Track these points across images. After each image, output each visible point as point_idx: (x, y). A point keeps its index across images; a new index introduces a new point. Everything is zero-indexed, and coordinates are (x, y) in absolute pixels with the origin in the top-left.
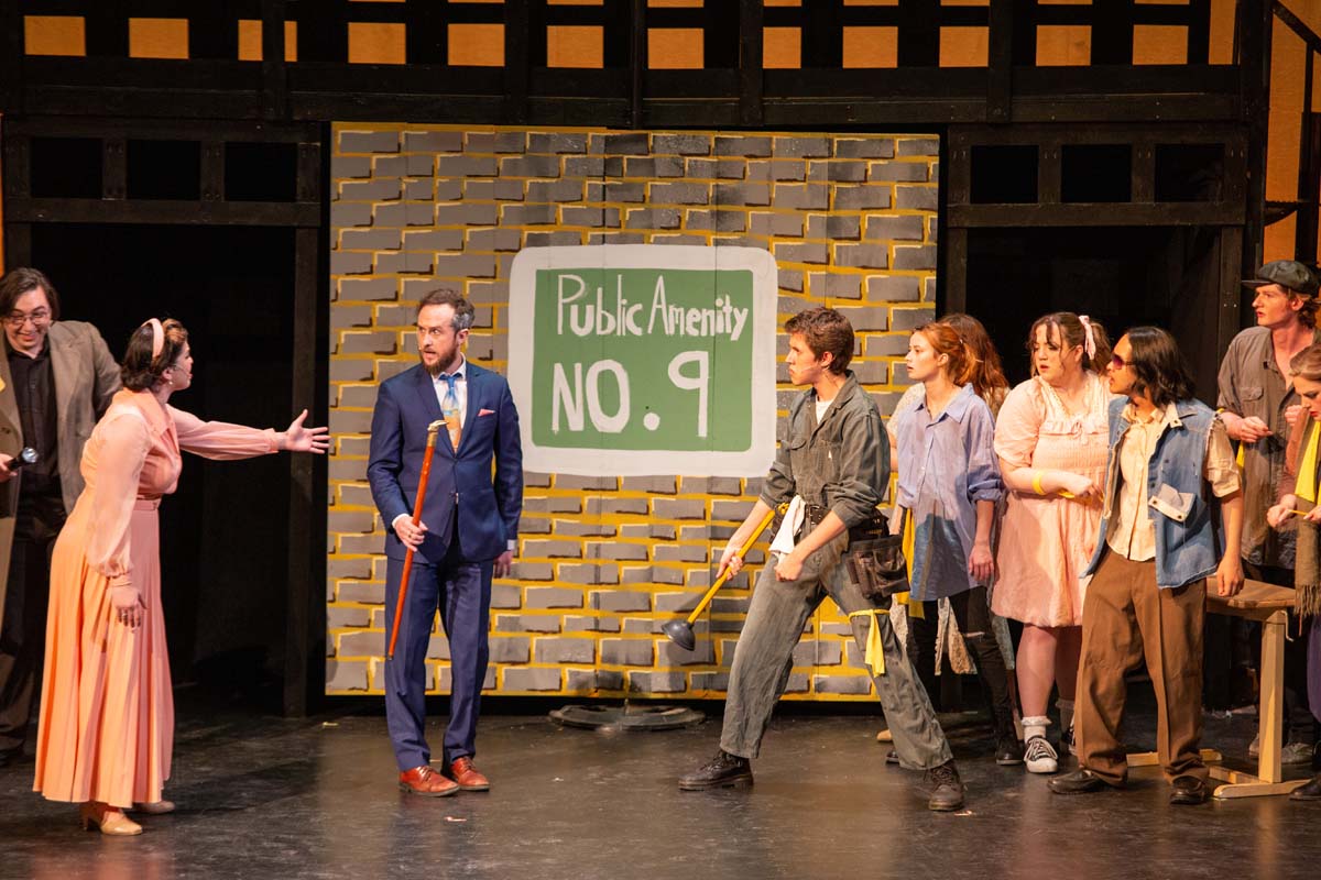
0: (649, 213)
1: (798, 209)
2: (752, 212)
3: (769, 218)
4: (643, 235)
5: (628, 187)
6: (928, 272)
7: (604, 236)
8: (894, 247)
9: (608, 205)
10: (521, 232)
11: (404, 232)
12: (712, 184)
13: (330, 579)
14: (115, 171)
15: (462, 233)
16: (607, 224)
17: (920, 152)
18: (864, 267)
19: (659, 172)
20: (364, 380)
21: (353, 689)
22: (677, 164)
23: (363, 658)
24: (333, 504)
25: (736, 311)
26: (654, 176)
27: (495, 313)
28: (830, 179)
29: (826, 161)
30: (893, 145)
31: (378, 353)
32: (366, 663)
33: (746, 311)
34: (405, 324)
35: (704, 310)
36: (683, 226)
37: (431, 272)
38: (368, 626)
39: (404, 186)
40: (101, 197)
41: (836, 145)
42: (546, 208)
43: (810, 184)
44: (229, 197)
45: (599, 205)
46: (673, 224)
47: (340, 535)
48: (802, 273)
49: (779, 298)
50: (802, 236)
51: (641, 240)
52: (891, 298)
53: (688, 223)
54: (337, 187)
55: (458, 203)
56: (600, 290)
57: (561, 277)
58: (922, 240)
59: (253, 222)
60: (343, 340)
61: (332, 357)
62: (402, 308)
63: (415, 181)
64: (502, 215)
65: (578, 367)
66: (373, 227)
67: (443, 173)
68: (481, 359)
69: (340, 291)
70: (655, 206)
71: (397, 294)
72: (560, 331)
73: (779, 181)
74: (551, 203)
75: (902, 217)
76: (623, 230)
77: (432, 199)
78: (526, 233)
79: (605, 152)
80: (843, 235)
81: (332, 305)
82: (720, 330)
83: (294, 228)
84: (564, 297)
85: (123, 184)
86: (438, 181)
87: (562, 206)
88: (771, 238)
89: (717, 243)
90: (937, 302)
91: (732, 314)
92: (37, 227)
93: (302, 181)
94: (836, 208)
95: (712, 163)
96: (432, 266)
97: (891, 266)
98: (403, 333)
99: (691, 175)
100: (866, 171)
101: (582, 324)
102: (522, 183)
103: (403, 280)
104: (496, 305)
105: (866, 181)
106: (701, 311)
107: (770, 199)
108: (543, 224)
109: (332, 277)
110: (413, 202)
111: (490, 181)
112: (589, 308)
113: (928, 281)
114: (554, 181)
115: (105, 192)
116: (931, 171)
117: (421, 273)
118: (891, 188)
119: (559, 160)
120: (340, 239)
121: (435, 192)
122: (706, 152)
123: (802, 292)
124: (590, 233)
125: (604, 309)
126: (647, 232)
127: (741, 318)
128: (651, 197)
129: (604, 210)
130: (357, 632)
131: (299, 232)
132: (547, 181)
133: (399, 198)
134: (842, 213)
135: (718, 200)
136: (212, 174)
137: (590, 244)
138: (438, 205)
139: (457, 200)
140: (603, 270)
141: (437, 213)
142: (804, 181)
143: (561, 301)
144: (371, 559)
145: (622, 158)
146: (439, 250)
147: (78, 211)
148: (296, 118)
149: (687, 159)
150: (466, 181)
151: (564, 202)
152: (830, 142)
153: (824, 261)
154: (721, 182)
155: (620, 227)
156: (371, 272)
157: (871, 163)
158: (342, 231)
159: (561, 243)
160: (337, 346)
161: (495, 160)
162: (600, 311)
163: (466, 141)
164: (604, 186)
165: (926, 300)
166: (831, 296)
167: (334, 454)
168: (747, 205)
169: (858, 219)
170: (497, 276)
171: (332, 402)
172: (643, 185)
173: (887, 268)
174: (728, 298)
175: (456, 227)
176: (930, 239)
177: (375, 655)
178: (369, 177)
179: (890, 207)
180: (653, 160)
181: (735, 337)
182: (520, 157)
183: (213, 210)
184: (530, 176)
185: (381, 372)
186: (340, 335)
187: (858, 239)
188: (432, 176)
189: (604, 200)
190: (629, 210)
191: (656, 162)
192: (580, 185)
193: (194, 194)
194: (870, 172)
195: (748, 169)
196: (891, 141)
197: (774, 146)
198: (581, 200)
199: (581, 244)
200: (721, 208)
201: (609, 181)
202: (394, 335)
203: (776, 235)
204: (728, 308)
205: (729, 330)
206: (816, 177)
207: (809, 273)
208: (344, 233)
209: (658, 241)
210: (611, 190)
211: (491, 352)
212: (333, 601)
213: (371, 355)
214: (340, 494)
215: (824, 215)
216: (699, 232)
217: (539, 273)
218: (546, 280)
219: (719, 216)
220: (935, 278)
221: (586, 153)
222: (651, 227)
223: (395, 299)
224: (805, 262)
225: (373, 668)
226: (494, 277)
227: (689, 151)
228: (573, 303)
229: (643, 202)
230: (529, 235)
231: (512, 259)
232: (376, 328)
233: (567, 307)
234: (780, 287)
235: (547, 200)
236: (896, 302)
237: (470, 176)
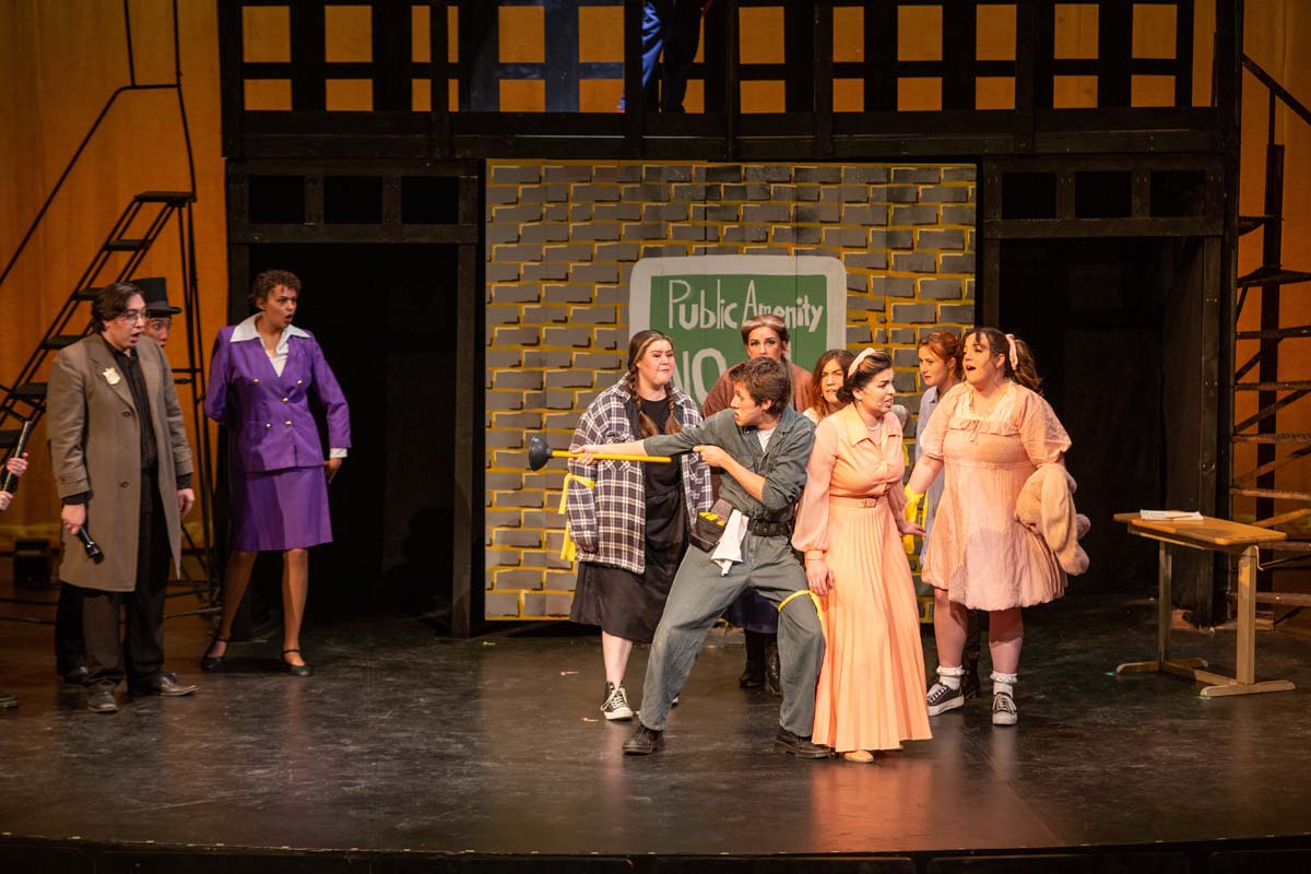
0: (742, 229)
1: (864, 225)
2: (825, 228)
3: (839, 232)
4: (737, 248)
5: (725, 208)
6: (968, 275)
7: (706, 248)
8: (941, 255)
9: (709, 223)
10: (639, 246)
11: (545, 247)
12: (793, 205)
13: (487, 527)
14: (315, 201)
15: (592, 247)
16: (708, 238)
17: (962, 179)
18: (917, 272)
19: (749, 197)
20: (514, 366)
21: (507, 615)
22: (765, 190)
23: (516, 591)
24: (489, 467)
25: (813, 308)
26: (746, 199)
27: (618, 311)
28: (888, 201)
29: (885, 186)
30: (939, 173)
31: (524, 345)
32: (518, 594)
33: (821, 308)
34: (546, 320)
35: (787, 308)
36: (770, 239)
37: (566, 279)
38: (518, 565)
39: (545, 210)
40: (304, 221)
41: (892, 173)
42: (659, 226)
43: (872, 206)
44: (406, 220)
45: (701, 224)
46: (762, 238)
47: (496, 492)
48: (867, 276)
49: (848, 298)
50: (866, 247)
51: (736, 251)
52: (938, 297)
53: (774, 237)
54: (491, 213)
55: (588, 223)
56: (703, 292)
57: (671, 282)
58: (964, 249)
59: (425, 240)
60: (496, 335)
61: (487, 349)
62: (543, 308)
63: (552, 205)
64: (623, 232)
65: (686, 354)
66: (521, 243)
67: (575, 199)
68: (607, 349)
69: (493, 295)
70: (746, 223)
71: (539, 297)
72: (671, 326)
73: (847, 202)
74: (663, 222)
75: (947, 231)
76: (721, 243)
77: (567, 220)
78: (642, 247)
79: (707, 181)
80: (899, 246)
81: (487, 306)
82: (801, 324)
83: (457, 245)
84: (674, 298)
85: (321, 212)
86: (572, 205)
87: (671, 224)
88: (841, 249)
89: (797, 253)
90: (975, 299)
91: (810, 311)
92: (253, 246)
93: (464, 206)
94: (894, 224)
95: (793, 188)
96: (567, 274)
97: (938, 270)
98: (544, 328)
99: (775, 198)
100: (918, 193)
101: (688, 319)
102: (640, 206)
103: (544, 285)
104: (618, 305)
105: (917, 202)
106: (785, 309)
107: (840, 217)
108: (656, 239)
109: (487, 284)
110: (551, 223)
111: (614, 205)
112: (695, 307)
113: (969, 282)
114: (665, 204)
115: (307, 218)
116: (970, 193)
117: (559, 280)
118: (937, 207)
119: (669, 188)
120: (494, 253)
121: (570, 215)
122: (788, 179)
123: (866, 291)
124: (694, 246)
125: (706, 307)
126: (740, 245)
127: (817, 314)
128: (744, 217)
129: (706, 228)
130: (509, 569)
131: (461, 248)
132: (660, 204)
133: (541, 220)
134: (898, 228)
135: (798, 218)
136: (391, 203)
137: (696, 254)
138: (572, 225)
139: (587, 220)
140: (705, 277)
141: (571, 231)
142: (867, 202)
143: (671, 301)
144: (520, 511)
145: (719, 186)
146: (573, 261)
147: (286, 233)
148: (458, 157)
149: (772, 185)
150: (594, 205)
151: (673, 221)
152: (889, 170)
153: (884, 266)
154: (800, 204)
155: (718, 241)
156: (518, 280)
157: (921, 187)
158: (494, 247)
159: (671, 255)
160: (492, 340)
161: (617, 188)
162: (703, 309)
163: (594, 174)
164: (706, 208)
165: (968, 297)
166: (890, 295)
167: (490, 427)
168: (822, 222)
169: (911, 232)
170: (621, 281)
171: (488, 384)
172: (738, 206)
173: (935, 272)
174: (806, 297)
175: (587, 242)
176: (970, 248)
177: (525, 588)
178: (517, 203)
179: (937, 223)
180: (744, 187)
181: (812, 329)
182: (637, 185)
183: (393, 232)
184: (646, 201)
185: (527, 359)
186: (494, 330)
187: (912, 248)
188: (567, 201)
189: (706, 219)
190: (725, 227)
191: (748, 188)
192: (686, 208)
193: (376, 218)
194: (920, 195)
195: (822, 193)
196: (938, 169)
197: (843, 175)
198: (687, 219)
199: (687, 255)
200: (800, 224)
201: (710, 204)
202: (537, 330)
203: (845, 247)
204: (806, 306)
205: (807, 324)
206: (875, 199)
207: (872, 277)
208: (497, 248)
209: (749, 252)
210: (711, 211)
211: (615, 343)
212: (490, 545)
213: (519, 347)
214: (495, 458)
215: (884, 229)
216: (783, 245)
217: (653, 278)
218: (659, 284)
219: (798, 232)
220: (973, 280)
221: (690, 181)
222: (743, 241)
223: (538, 301)
224: (869, 268)
225: (523, 598)
226: (618, 283)
227: (777, 179)
228: (681, 302)
229: (738, 220)
230: (646, 249)
231: (633, 266)
232: (522, 324)
233: (676, 306)
234: (849, 289)
235: (659, 220)
236: (942, 300)
237: (597, 201)
